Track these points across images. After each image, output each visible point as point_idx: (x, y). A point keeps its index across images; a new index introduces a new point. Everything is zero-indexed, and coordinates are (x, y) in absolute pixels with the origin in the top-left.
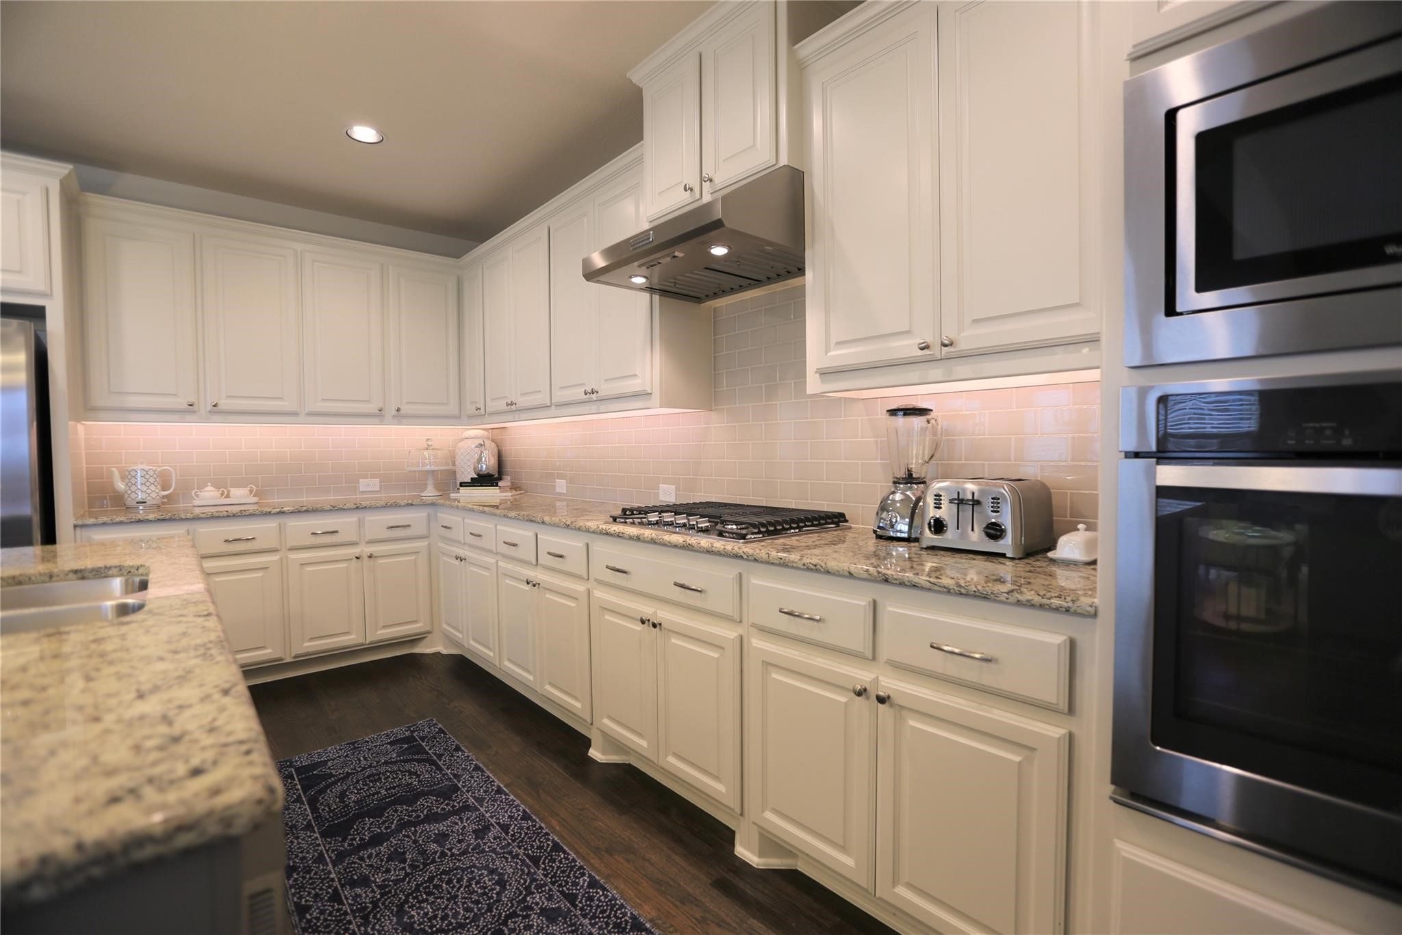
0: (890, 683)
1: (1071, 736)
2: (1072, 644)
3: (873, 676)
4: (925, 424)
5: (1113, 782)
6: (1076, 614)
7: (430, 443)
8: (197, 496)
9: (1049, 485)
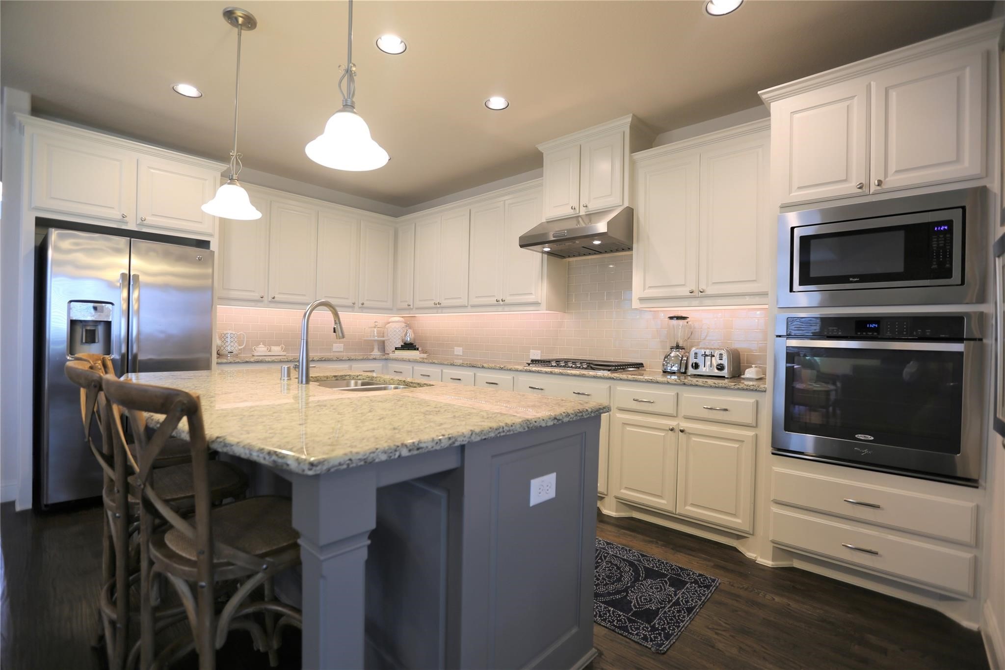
0: (684, 425)
1: (757, 435)
2: (757, 402)
3: (677, 423)
4: (686, 324)
5: (772, 447)
6: (759, 391)
7: (376, 324)
8: (255, 350)
9: (739, 351)
